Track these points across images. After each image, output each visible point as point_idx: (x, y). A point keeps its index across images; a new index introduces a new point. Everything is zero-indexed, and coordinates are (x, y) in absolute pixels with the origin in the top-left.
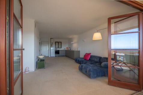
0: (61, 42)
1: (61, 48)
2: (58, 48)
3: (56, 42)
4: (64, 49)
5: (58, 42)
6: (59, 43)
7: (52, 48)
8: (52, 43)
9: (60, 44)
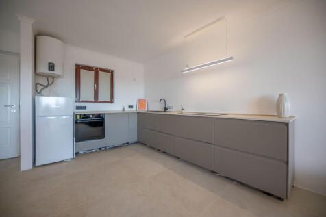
0: (112, 72)
1: (112, 101)
2: (96, 100)
3: (79, 68)
4: (127, 109)
5: (96, 71)
6: (100, 73)
7: (48, 101)
8: (51, 67)
9: (104, 79)
